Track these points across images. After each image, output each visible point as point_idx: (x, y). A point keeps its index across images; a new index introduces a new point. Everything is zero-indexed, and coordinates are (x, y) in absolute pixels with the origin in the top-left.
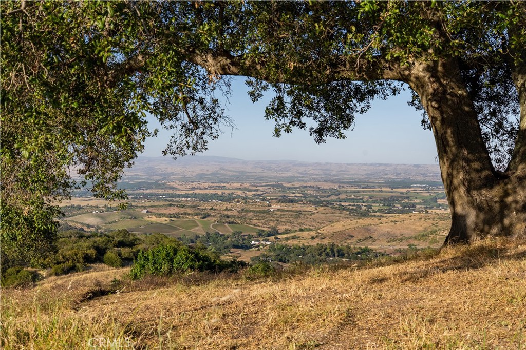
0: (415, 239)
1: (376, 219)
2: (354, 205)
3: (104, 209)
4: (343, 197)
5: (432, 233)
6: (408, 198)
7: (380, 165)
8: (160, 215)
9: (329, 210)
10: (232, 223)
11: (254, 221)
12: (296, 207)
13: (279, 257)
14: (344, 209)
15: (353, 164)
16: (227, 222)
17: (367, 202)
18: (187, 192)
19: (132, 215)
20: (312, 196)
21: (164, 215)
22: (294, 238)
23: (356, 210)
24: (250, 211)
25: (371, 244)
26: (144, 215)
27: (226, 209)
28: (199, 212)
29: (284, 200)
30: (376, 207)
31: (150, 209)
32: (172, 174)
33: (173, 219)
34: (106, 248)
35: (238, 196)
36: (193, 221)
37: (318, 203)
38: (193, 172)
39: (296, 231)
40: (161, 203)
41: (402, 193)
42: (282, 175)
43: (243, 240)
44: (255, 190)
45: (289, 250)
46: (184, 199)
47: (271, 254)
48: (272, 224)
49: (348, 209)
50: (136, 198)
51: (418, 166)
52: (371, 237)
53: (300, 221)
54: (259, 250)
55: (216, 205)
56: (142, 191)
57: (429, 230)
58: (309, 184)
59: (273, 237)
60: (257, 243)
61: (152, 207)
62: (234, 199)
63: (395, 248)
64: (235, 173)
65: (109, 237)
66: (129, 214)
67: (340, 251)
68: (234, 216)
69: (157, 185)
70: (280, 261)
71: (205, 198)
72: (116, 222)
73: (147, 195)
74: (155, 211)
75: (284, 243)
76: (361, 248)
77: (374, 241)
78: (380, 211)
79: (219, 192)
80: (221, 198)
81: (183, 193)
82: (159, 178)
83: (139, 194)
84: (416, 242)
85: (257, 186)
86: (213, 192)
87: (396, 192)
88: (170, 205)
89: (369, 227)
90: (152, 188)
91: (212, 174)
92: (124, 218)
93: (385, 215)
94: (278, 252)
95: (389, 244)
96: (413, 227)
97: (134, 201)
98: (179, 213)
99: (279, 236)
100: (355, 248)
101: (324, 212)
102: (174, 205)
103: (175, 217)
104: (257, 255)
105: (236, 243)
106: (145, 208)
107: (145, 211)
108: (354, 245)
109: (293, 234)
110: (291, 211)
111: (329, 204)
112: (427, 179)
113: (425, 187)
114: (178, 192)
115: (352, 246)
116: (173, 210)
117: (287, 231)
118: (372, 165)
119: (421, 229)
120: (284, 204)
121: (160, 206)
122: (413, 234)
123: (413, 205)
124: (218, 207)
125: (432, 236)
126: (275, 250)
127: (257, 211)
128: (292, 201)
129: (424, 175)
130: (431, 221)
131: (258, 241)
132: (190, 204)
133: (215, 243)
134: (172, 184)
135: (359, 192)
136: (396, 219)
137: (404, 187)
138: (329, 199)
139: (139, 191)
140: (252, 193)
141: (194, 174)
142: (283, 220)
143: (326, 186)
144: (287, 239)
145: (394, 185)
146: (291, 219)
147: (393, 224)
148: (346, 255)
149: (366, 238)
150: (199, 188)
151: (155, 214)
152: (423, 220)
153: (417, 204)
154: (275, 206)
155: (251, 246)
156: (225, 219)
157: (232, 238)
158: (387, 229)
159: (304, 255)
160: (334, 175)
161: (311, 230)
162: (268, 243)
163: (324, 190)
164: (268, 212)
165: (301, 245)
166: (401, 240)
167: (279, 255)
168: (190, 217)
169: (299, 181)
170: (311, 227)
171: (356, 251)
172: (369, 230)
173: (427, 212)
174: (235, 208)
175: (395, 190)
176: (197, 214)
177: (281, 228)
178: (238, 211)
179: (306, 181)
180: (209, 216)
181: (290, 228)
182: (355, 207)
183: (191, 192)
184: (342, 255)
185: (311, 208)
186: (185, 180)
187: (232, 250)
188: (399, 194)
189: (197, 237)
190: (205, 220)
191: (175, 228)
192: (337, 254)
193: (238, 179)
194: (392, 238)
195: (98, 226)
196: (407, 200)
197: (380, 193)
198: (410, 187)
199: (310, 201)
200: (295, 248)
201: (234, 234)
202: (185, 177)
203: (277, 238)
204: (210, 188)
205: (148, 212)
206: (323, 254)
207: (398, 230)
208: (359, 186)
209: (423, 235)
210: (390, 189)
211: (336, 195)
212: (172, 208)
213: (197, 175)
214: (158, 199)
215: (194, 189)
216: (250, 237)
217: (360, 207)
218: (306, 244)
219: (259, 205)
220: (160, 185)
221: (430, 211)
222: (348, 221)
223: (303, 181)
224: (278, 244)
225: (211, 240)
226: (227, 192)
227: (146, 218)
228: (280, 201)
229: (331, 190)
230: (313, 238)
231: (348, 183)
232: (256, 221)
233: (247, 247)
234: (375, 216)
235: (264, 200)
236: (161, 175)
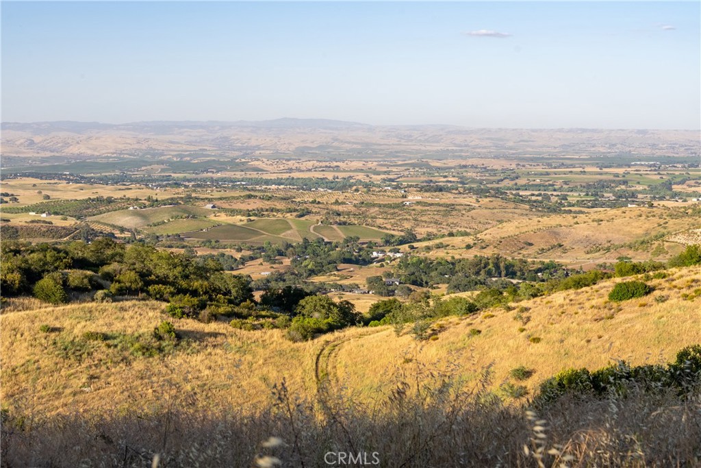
0: (630, 247)
1: (569, 217)
2: (539, 195)
3: (147, 203)
4: (522, 181)
5: (657, 238)
6: (625, 183)
7: (584, 131)
8: (233, 212)
9: (498, 202)
10: (345, 223)
11: (379, 221)
12: (447, 198)
13: (413, 277)
14: (523, 200)
15: (541, 131)
16: (336, 223)
17: (560, 189)
18: (280, 176)
19: (189, 213)
20: (474, 181)
21: (240, 212)
22: (439, 247)
23: (541, 202)
24: (374, 205)
25: (560, 257)
26: (208, 212)
27: (337, 203)
28: (293, 206)
29: (431, 187)
30: (573, 197)
31: (218, 203)
32: (258, 147)
33: (252, 218)
35: (360, 182)
36: (285, 222)
37: (481, 192)
38: (290, 144)
39: (443, 236)
40: (237, 194)
41: (617, 175)
42: (428, 148)
43: (360, 250)
44: (385, 173)
45: (427, 266)
46: (274, 187)
47: (401, 272)
48: (407, 225)
49: (529, 201)
50: (199, 186)
51: (644, 132)
52: (560, 246)
53: (451, 220)
54: (382, 266)
55: (323, 196)
56: (210, 175)
57: (653, 233)
58: (470, 162)
59: (407, 245)
60: (381, 255)
61: (221, 199)
62: (351, 186)
63: (597, 262)
64: (355, 146)
66: (185, 211)
67: (507, 267)
68: (348, 214)
69: (234, 165)
70: (414, 283)
71: (307, 185)
72: (164, 223)
73: (217, 181)
74: (226, 206)
75: (422, 255)
76: (543, 263)
77: (565, 251)
78: (579, 203)
79: (330, 176)
80: (332, 185)
81: (274, 177)
82: (236, 154)
83: (205, 180)
84: (631, 253)
85: (388, 166)
86: (320, 175)
87: (606, 173)
88: (250, 197)
89: (557, 230)
90: (226, 170)
91: (320, 147)
92: (177, 217)
93: (586, 210)
94: (412, 269)
95: (589, 256)
96: (628, 229)
97: (194, 191)
98: (262, 209)
99: (415, 245)
100: (533, 263)
101: (491, 205)
102: (256, 196)
103: (255, 215)
104: (378, 274)
105: (347, 256)
106: (210, 200)
107: (209, 206)
108: (532, 257)
109: (437, 241)
110: (439, 205)
111: (499, 193)
112: (658, 153)
113: (654, 165)
114: (266, 176)
115: (529, 260)
116: (254, 205)
117: (429, 237)
118: (570, 131)
119: (640, 231)
120: (427, 194)
121: (233, 198)
122: (628, 240)
123: (633, 195)
124: (324, 200)
125: (657, 243)
126: (407, 266)
127: (385, 206)
128: (440, 189)
129: (654, 146)
130: (656, 220)
131: (383, 252)
132: (282, 194)
133: (315, 254)
134: (256, 163)
135: (548, 174)
136: (602, 216)
137: (620, 166)
138: (502, 185)
139: (205, 175)
140: (379, 177)
141: (292, 148)
142: (424, 218)
143: (497, 165)
144: (428, 249)
145: (604, 162)
146: (436, 217)
147: (596, 223)
148: (519, 274)
149: (553, 247)
150: (299, 170)
151: (225, 210)
152: (644, 217)
153: (640, 192)
154: (414, 197)
155: (371, 261)
156: (335, 217)
157: (342, 248)
158: (586, 233)
159: (453, 273)
160: (511, 148)
161: (466, 234)
162: (398, 255)
163: (494, 172)
164: (401, 206)
165: (449, 259)
166: (608, 249)
167: (413, 274)
168: (280, 215)
169: (454, 157)
170: (468, 230)
171: (536, 267)
172: (558, 234)
173: (651, 206)
174: (350, 200)
175: (605, 170)
176: (290, 211)
177: (421, 231)
178: (355, 206)
179: (465, 158)
180: (309, 212)
181: (434, 231)
182: (540, 198)
183: (286, 176)
184: (512, 274)
185: (470, 200)
186: (278, 157)
187: (341, 266)
188: (611, 177)
189: (289, 246)
190: (303, 219)
191: (255, 233)
192: (503, 273)
193: (359, 155)
194: (594, 247)
195: (136, 230)
196: (623, 187)
197: (582, 176)
198: (629, 166)
199: (470, 189)
200: (439, 263)
201: (347, 241)
202: (277, 152)
203: (412, 248)
204: (315, 169)
205: (214, 207)
206: (482, 272)
207: (603, 234)
208: (549, 165)
209: (643, 243)
210: (598, 170)
211: (512, 180)
212: (251, 201)
213: (297, 148)
214: (233, 187)
215: (290, 170)
216: (371, 246)
217: (547, 198)
218: (457, 257)
219: (391, 197)
220: (238, 164)
221: (655, 203)
222: (525, 221)
223: (461, 157)
224: (413, 257)
225: (309, 250)
226: (341, 175)
227: (212, 217)
228: (422, 189)
229: (504, 171)
230: (469, 247)
231: (532, 160)
232: (381, 221)
233: (366, 262)
234: (570, 212)
235: (397, 187)
236: (240, 149)
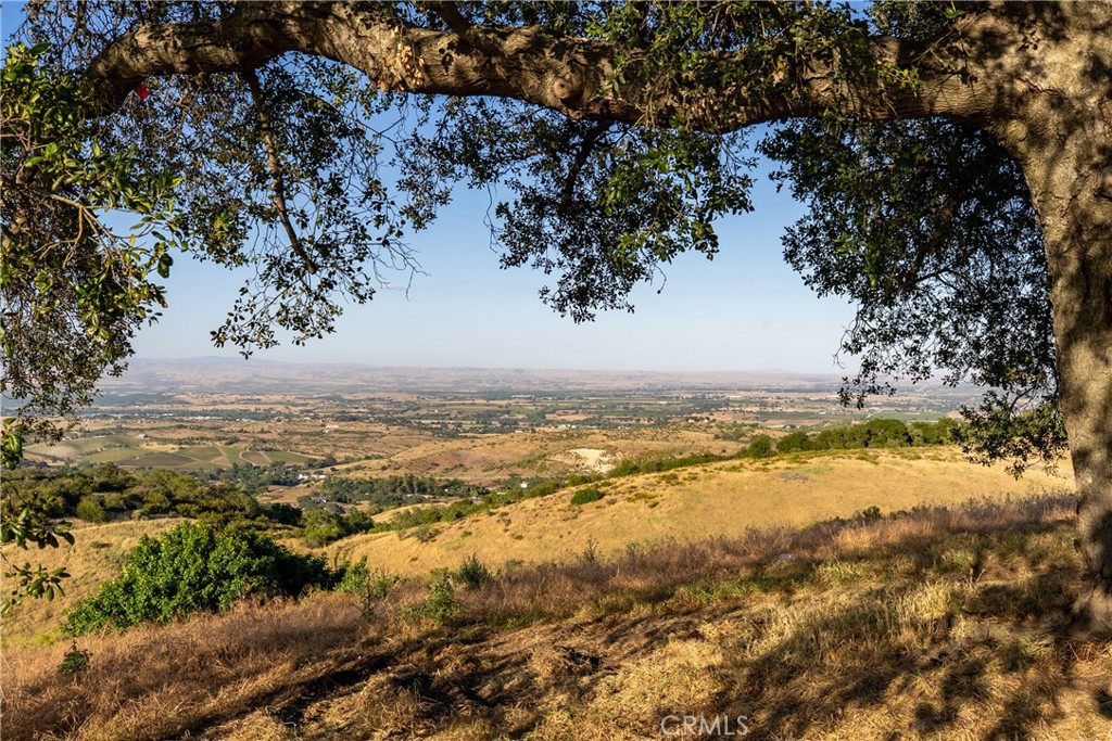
0: (519, 465)
1: (468, 441)
2: (438, 423)
3: (79, 434)
4: (423, 412)
5: (540, 458)
6: (508, 412)
7: (472, 369)
8: (165, 441)
9: (405, 430)
10: (271, 450)
11: (302, 448)
12: (361, 427)
13: (338, 495)
14: (426, 428)
15: (436, 369)
16: (263, 449)
17: (455, 418)
18: (205, 408)
19: (122, 442)
20: (381, 412)
21: (171, 441)
22: (357, 468)
23: (440, 429)
24: (297, 433)
25: (462, 475)
26: (140, 441)
27: (262, 431)
28: (222, 435)
29: (343, 417)
30: (467, 425)
31: (150, 433)
32: (183, 383)
33: (184, 446)
34: (81, 494)
35: (280, 413)
36: (214, 449)
37: (390, 421)
38: (214, 379)
39: (360, 459)
40: (167, 424)
41: (501, 406)
42: (340, 383)
43: (287, 473)
44: (303, 405)
45: (350, 485)
46: (200, 418)
47: (326, 491)
48: (327, 451)
49: (431, 428)
50: (128, 417)
51: (521, 371)
52: (462, 466)
53: (365, 446)
54: (309, 486)
55: (248, 425)
56: (137, 407)
57: (537, 454)
58: (377, 395)
59: (329, 468)
60: (306, 477)
61: (152, 429)
62: (273, 417)
63: (493, 478)
64: (274, 382)
65: (85, 477)
66: (118, 441)
67: (420, 484)
68: (274, 441)
69: (160, 398)
70: (339, 500)
71: (232, 416)
72: (97, 452)
73: (145, 412)
74: (158, 436)
75: (344, 476)
76: (448, 480)
77: (466, 470)
78: (472, 430)
79: (252, 408)
80: (255, 416)
81: (199, 409)
82: (162, 388)
83: (133, 412)
84: (520, 471)
85: (305, 399)
86: (243, 407)
87: (493, 405)
88: (180, 427)
89: (459, 452)
90: (153, 403)
91: (242, 382)
92: (109, 446)
93: (479, 435)
94: (336, 489)
95: (486, 474)
96: (517, 450)
97: (124, 422)
98: (193, 438)
99: (337, 467)
100: (440, 480)
101: (398, 432)
102: (186, 427)
103: (187, 444)
104: (306, 494)
105: (276, 478)
106: (142, 431)
107: (141, 436)
108: (439, 476)
109: (356, 464)
110: (354, 432)
111: (404, 422)
112: (533, 388)
113: (530, 398)
114: (191, 409)
115: (437, 478)
116: (184, 434)
117: (347, 460)
118: (461, 369)
119: (526, 453)
120: (343, 423)
121: (164, 428)
122: (517, 460)
123: (516, 422)
124: (250, 429)
125: (540, 462)
126: (331, 486)
127: (306, 434)
128: (354, 419)
129: (529, 382)
130: (538, 442)
131: (308, 474)
132: (210, 425)
133: (246, 478)
134: (182, 397)
135: (444, 405)
136: (494, 441)
137: (503, 399)
138: (405, 415)
139: (132, 407)
140: (297, 409)
141: (215, 383)
142: (342, 444)
143: (401, 398)
144: (348, 470)
145: (490, 395)
146: (353, 443)
147: (490, 447)
148: (429, 490)
149: (456, 467)
150: (223, 403)
151: (156, 439)
152: (528, 441)
153: (521, 420)
154: (332, 426)
155: (298, 482)
156: (260, 444)
157: (271, 471)
158: (483, 455)
159: (372, 491)
160: (411, 384)
161: (381, 457)
162: (322, 477)
163: (398, 404)
164: (321, 434)
165: (368, 479)
166: (501, 468)
167: (337, 493)
168: (209, 443)
169: (363, 391)
170: (381, 454)
171: (442, 484)
172: (459, 456)
173: (534, 431)
174: (275, 429)
175: (491, 402)
176: (220, 439)
177: (340, 455)
178: (279, 434)
179: (373, 392)
180: (237, 440)
181: (352, 455)
182: (439, 426)
183: (211, 408)
184: (424, 491)
185: (382, 428)
186: (202, 391)
187: (271, 487)
188: (496, 408)
189: (220, 471)
190: (231, 446)
191: (188, 460)
192: (416, 490)
193: (277, 389)
194: (490, 466)
195: (68, 459)
196: (506, 416)
197: (472, 407)
198: (510, 399)
199: (380, 419)
200: (360, 483)
201: (273, 465)
202: (201, 386)
203: (334, 470)
204: (238, 402)
205: (146, 436)
206: (398, 489)
207: (496, 455)
208: (445, 398)
209: (529, 461)
210: (485, 402)
211: (414, 410)
212: (182, 430)
213: (220, 384)
214: (161, 419)
215: (215, 403)
216: (296, 469)
217: (446, 426)
218: (374, 477)
219: (309, 425)
220: (164, 398)
221: (537, 429)
222: (431, 445)
223: (369, 391)
224: (335, 478)
225: (240, 474)
226: (262, 407)
227: (144, 446)
228: (337, 419)
229: (407, 403)
230: (384, 468)
231: (430, 393)
232: (304, 447)
233: (293, 483)
234: (466, 437)
235: (315, 417)
236: (165, 384)
